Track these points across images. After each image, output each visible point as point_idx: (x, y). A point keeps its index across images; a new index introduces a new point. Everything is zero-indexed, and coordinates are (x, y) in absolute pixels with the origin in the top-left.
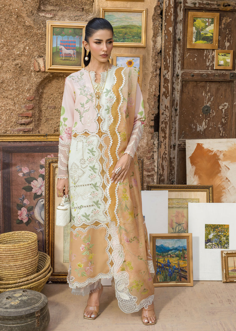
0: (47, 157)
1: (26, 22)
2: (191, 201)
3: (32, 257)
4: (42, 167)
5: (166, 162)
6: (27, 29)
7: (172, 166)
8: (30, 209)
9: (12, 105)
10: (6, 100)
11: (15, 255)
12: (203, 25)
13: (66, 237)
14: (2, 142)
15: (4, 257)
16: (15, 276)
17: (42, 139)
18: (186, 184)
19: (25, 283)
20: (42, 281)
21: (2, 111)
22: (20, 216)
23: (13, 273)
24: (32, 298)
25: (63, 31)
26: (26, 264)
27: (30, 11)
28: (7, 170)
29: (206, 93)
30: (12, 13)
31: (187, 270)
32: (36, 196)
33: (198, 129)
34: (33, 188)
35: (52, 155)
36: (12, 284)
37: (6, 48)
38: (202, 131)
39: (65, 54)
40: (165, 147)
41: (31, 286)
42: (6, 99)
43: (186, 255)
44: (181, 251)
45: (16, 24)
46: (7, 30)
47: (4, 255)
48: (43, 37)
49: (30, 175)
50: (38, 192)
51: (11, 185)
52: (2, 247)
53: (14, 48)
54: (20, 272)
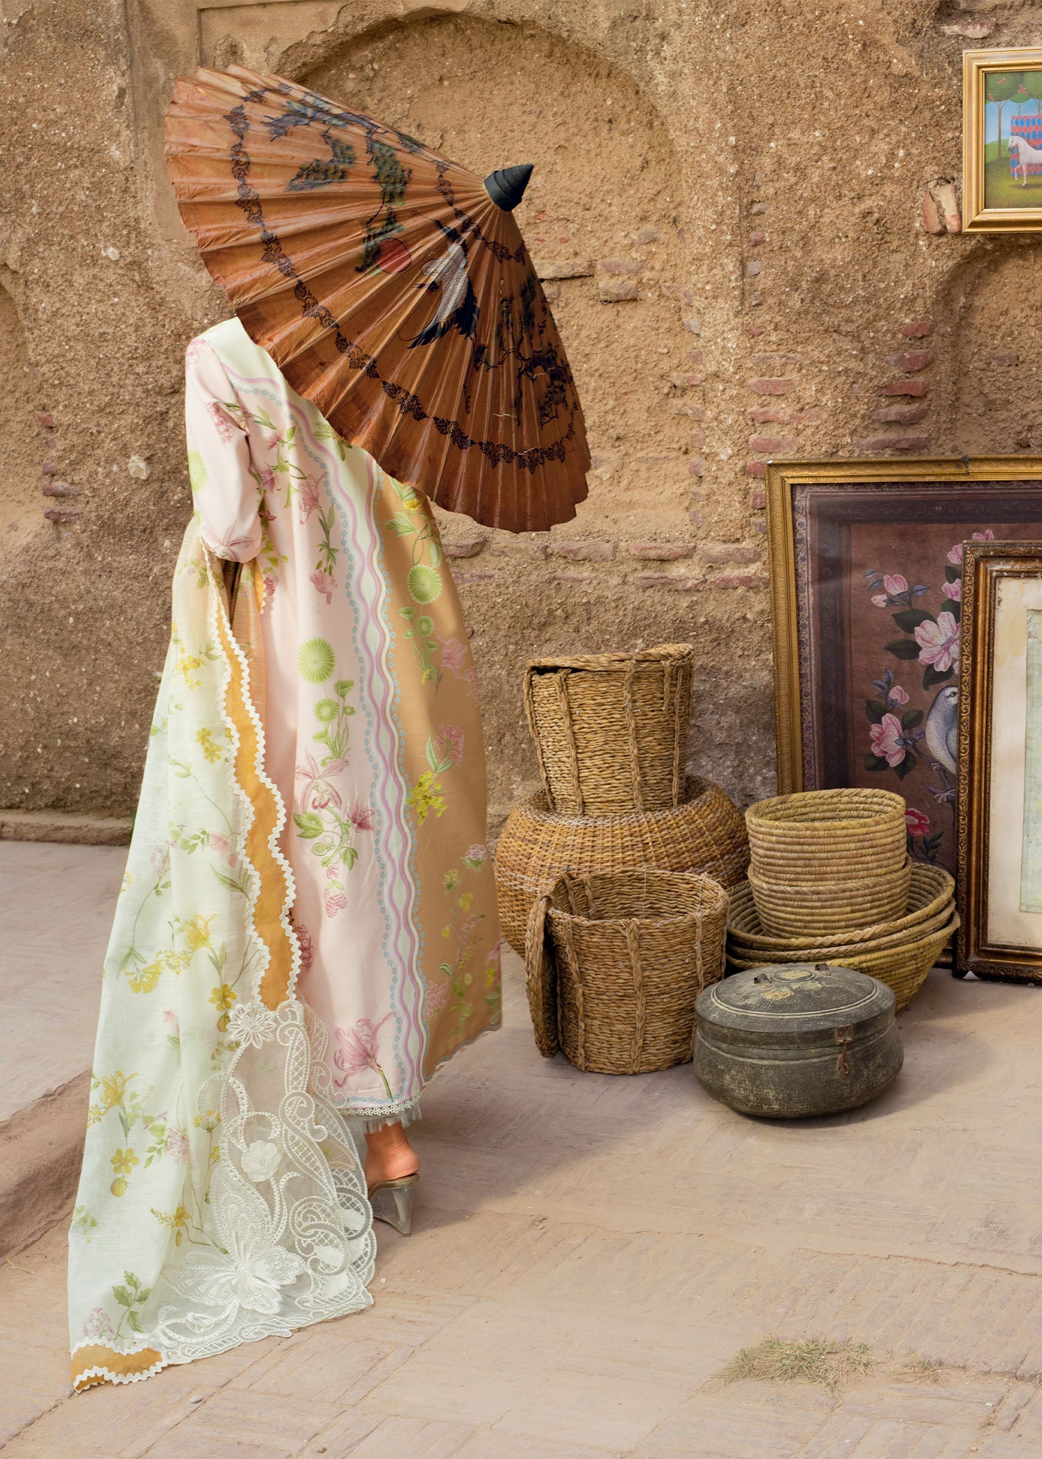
0: (969, 537)
1: (895, 61)
3: (880, 871)
4: (953, 573)
6: (896, 85)
8: (913, 722)
9: (855, 357)
10: (834, 340)
11: (814, 858)
14: (818, 485)
15: (781, 862)
16: (819, 929)
17: (949, 473)
19: (843, 948)
20: (904, 952)
21: (821, 378)
22: (878, 745)
23: (808, 918)
24: (837, 988)
25: (1021, 81)
27: (909, 20)
28: (831, 585)
30: (846, 34)
32: (934, 678)
34: (919, 648)
35: (989, 532)
37: (831, 160)
39: (1029, 165)
41: (861, 963)
42: (835, 335)
45: (862, 72)
46: (830, 94)
47: (779, 854)
48: (953, 109)
49: (910, 604)
50: (939, 662)
51: (847, 635)
52: (774, 831)
53: (855, 157)
54: (833, 914)
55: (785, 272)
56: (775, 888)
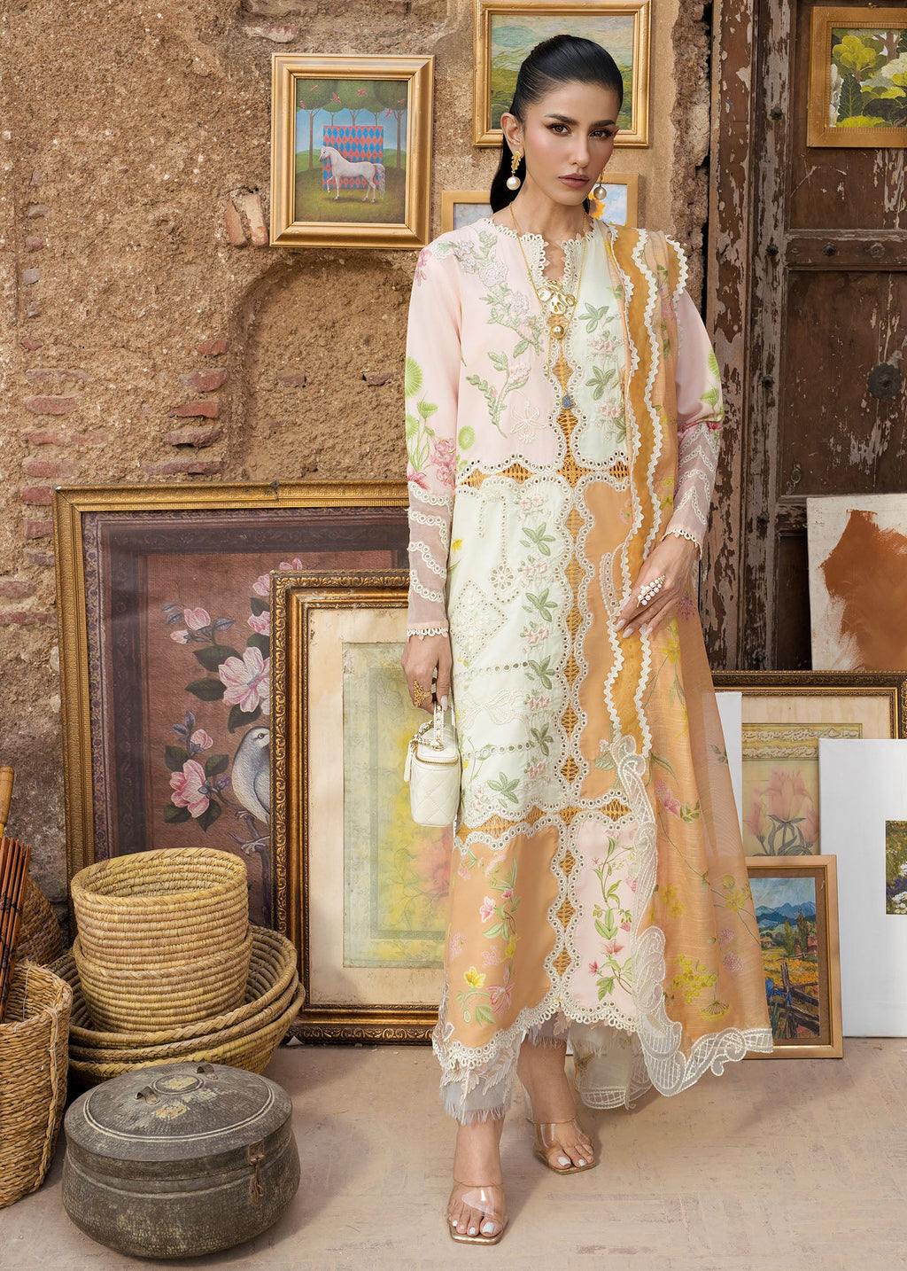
0: (276, 567)
1: (197, 59)
2: (832, 733)
3: (229, 943)
4: (258, 606)
5: (730, 582)
6: (198, 86)
7: (754, 597)
8: (217, 768)
9: (146, 374)
10: (122, 356)
11: (163, 937)
12: (868, 55)
13: (352, 872)
14: (110, 512)
15: (125, 943)
16: (168, 1016)
17: (257, 499)
18: (809, 666)
19: (206, 1039)
20: (266, 1035)
21: (107, 397)
22: (179, 794)
23: (157, 1005)
24: (233, 1095)
25: (335, 90)
26: (207, 972)
27: (211, 17)
28: (126, 621)
29: (885, 317)
30: (142, 27)
31: (817, 997)
32: (240, 719)
33: (855, 457)
34: (225, 688)
35: (298, 561)
36: (155, 1044)
37: (122, 162)
38: (870, 462)
39: (342, 178)
40: (729, 525)
41: (225, 1053)
42: (123, 351)
43: (813, 939)
44: (792, 922)
45: (160, 69)
46: (123, 91)
47: (122, 935)
48: (259, 114)
49: (213, 639)
50: (245, 702)
51: (143, 675)
52: (116, 909)
53: (149, 160)
54: (184, 998)
55: (69, 281)
56: (118, 974)
